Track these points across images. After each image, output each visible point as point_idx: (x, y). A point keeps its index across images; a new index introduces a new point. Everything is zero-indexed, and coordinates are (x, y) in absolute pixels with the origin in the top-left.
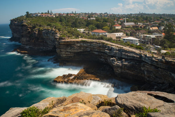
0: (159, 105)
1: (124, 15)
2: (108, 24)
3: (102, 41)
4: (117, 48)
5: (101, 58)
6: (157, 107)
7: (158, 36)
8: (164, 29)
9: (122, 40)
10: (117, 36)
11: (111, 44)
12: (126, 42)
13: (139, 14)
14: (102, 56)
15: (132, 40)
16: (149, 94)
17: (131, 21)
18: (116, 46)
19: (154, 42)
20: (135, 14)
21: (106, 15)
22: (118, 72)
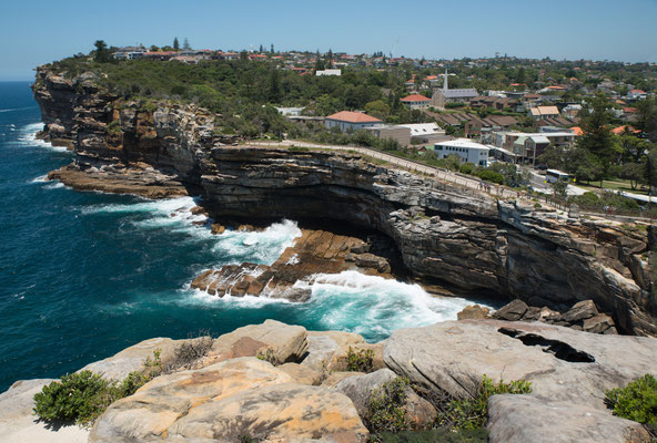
0: (537, 369)
1: (440, 62)
2: (386, 91)
3: (363, 151)
4: (414, 177)
5: (359, 209)
7: (557, 138)
8: (580, 113)
9: (432, 148)
10: (414, 133)
11: (394, 160)
12: (445, 157)
13: (493, 62)
14: (361, 205)
15: (466, 150)
16: (503, 331)
17: (467, 85)
18: (409, 170)
20: (482, 61)
21: (378, 60)
22: (414, 258)
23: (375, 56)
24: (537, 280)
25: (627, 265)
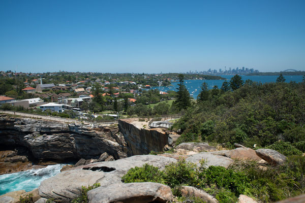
0: (99, 178)
1: (38, 74)
2: (15, 87)
3: (7, 112)
4: (33, 120)
5: (9, 138)
6: (97, 181)
7: (85, 99)
8: (91, 90)
9: (39, 108)
10: (30, 103)
11: (22, 114)
12: (45, 110)
13: (59, 73)
14: (9, 136)
15: (53, 107)
16: (84, 169)
17: (49, 82)
18: (30, 117)
19: (82, 106)
20: (54, 73)
21: (9, 74)
22: (38, 153)
23: (7, 72)
24: (87, 150)
25: (114, 138)
